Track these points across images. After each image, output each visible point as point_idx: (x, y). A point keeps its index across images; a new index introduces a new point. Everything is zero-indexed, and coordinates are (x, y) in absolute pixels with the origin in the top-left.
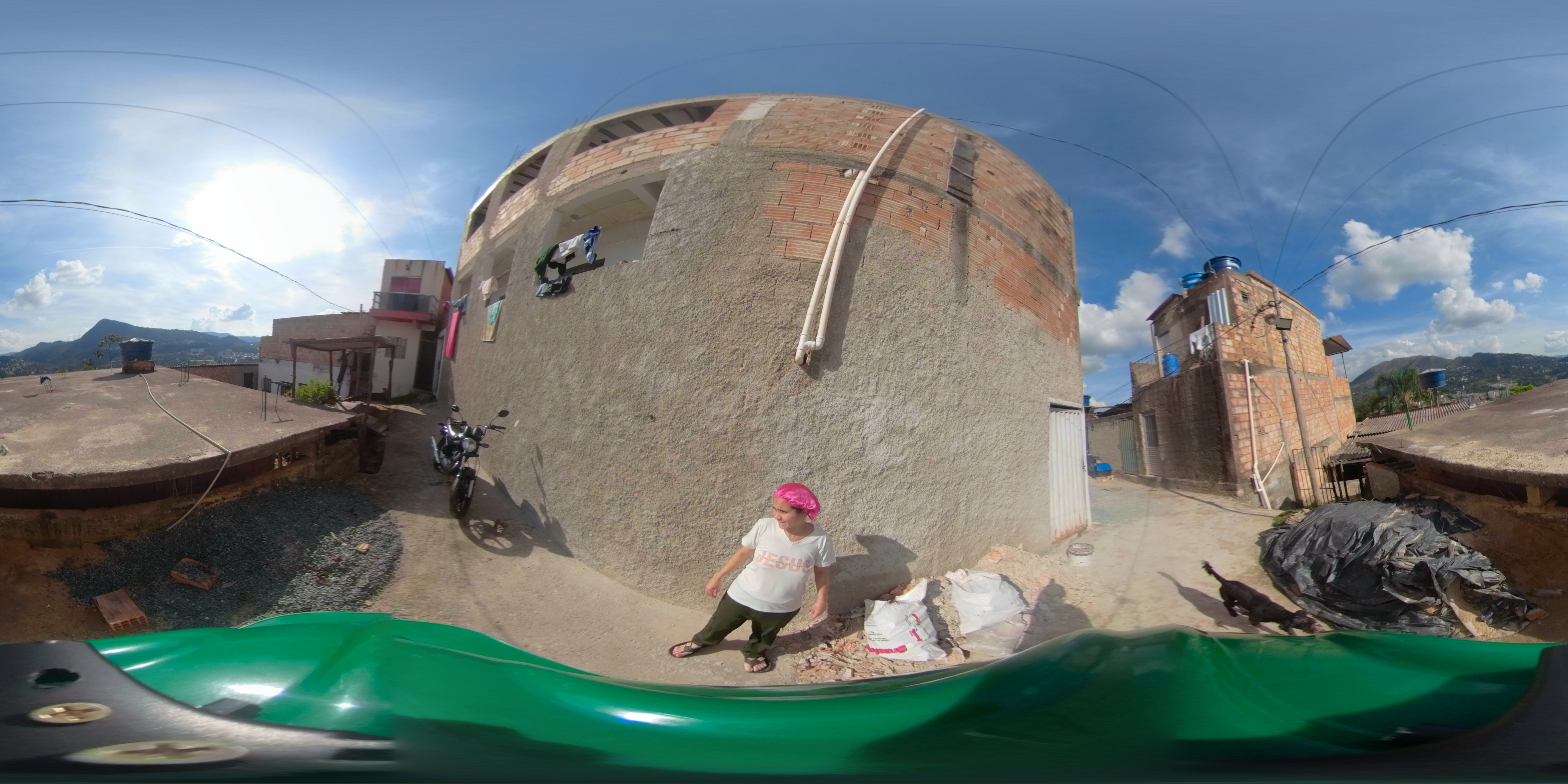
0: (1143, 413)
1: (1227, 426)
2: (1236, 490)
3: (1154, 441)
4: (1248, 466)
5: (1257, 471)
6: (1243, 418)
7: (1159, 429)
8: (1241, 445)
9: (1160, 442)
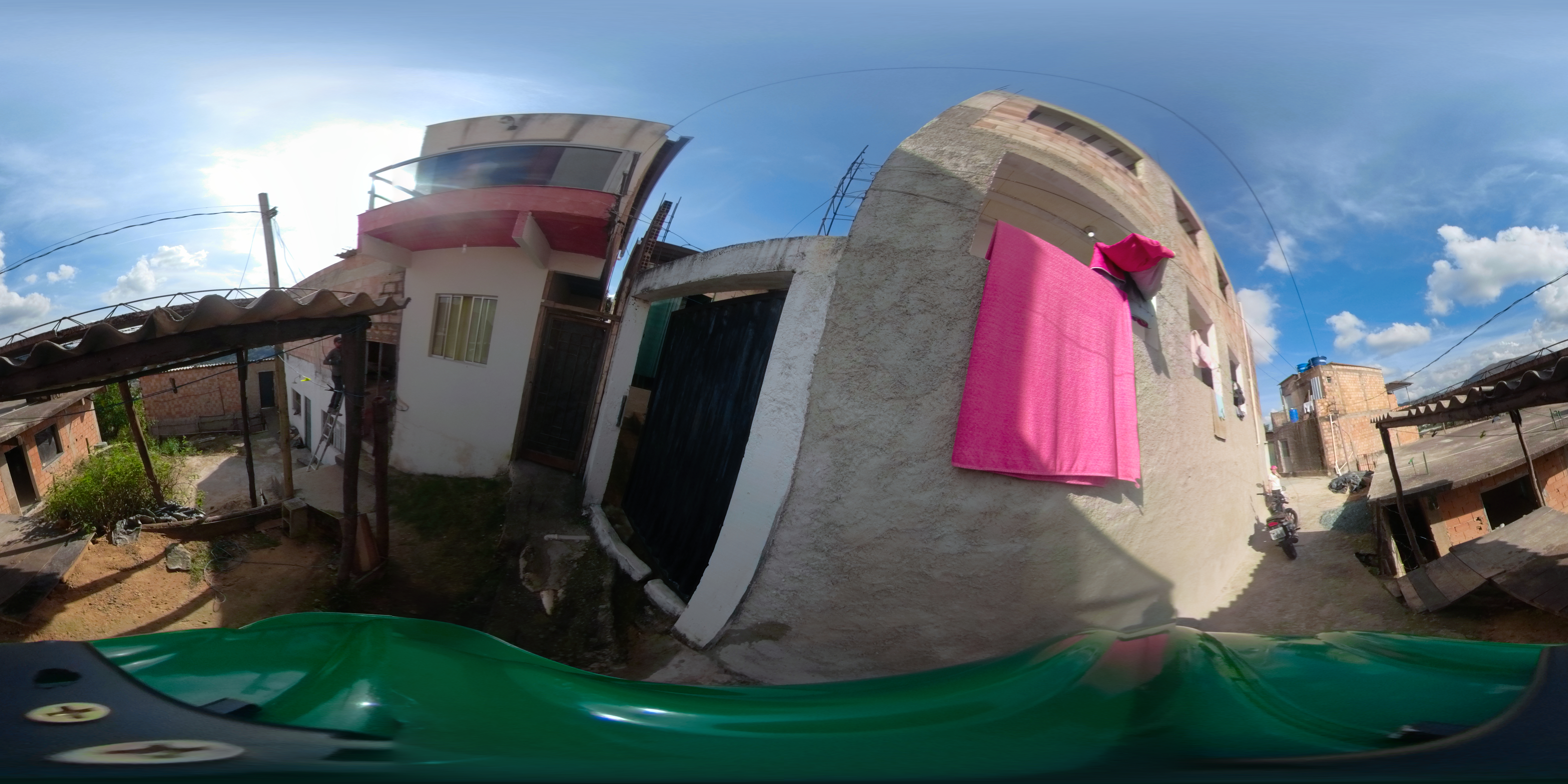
0: (1280, 440)
1: (1322, 445)
2: (1327, 473)
3: (1287, 454)
4: (1333, 462)
5: (1337, 464)
6: (1329, 441)
7: (1290, 448)
8: (1329, 453)
9: (1291, 454)
